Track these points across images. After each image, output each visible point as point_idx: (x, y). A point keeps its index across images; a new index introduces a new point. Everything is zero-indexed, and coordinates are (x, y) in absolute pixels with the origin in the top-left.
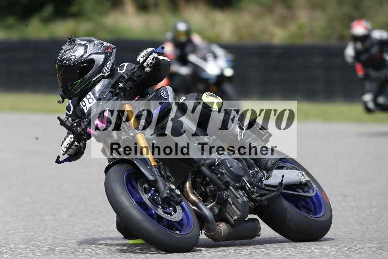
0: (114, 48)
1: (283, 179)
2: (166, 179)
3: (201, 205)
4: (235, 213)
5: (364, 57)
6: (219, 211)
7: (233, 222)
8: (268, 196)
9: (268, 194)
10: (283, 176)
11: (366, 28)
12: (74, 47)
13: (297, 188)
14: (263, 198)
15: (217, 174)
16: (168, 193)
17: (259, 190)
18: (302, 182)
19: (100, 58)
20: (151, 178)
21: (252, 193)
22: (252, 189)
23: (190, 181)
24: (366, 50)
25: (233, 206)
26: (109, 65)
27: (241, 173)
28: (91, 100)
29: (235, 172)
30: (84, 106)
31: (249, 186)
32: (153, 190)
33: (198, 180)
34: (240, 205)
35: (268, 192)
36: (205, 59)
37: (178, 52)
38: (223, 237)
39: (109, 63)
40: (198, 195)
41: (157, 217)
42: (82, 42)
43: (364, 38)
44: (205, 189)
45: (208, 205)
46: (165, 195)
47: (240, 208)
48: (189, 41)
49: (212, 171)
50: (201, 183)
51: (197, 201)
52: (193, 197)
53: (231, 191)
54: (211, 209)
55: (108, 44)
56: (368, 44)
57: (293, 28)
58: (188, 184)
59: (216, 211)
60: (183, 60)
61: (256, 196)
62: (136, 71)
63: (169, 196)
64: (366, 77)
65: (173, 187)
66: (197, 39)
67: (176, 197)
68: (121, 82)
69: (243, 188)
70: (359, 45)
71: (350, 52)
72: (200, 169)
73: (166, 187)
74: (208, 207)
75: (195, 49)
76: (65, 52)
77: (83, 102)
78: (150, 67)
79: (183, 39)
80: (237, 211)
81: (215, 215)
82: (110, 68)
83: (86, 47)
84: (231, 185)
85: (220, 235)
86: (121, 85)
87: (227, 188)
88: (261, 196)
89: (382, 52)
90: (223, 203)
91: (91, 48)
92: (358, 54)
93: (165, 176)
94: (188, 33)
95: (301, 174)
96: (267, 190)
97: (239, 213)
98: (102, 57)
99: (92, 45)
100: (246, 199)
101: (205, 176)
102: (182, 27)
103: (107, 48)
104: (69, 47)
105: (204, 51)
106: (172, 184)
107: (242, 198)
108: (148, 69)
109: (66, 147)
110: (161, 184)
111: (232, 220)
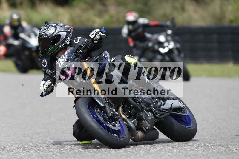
0: (72, 28)
1: (172, 105)
2: (110, 105)
3: (128, 121)
4: (147, 125)
5: (133, 34)
6: (138, 124)
7: (146, 130)
8: (164, 115)
9: (164, 114)
10: (172, 103)
11: (135, 17)
12: (48, 28)
13: (178, 111)
14: (162, 116)
15: (137, 103)
16: (112, 114)
17: (159, 112)
18: (181, 107)
19: (64, 34)
20: (102, 105)
21: (156, 113)
22: (156, 111)
23: (121, 107)
24: (135, 30)
25: (146, 121)
26: (69, 38)
27: (150, 102)
28: (63, 60)
29: (147, 101)
30: (59, 63)
31: (154, 109)
32: (103, 112)
33: (126, 106)
34: (150, 121)
35: (164, 113)
36: (29, 36)
37: (13, 32)
38: (140, 139)
39: (69, 37)
40: (126, 115)
41: (107, 128)
42: (54, 25)
43: (134, 23)
44: (130, 111)
45: (132, 121)
46: (111, 115)
47: (150, 123)
48: (20, 25)
49: (135, 101)
50: (128, 108)
51: (126, 118)
52: (123, 116)
53: (144, 112)
54: (134, 123)
55: (68, 26)
56: (136, 26)
57: (106, 17)
58: (120, 109)
59: (136, 124)
60: (16, 36)
61: (158, 115)
62: (89, 43)
63: (113, 115)
64: (135, 46)
65: (114, 110)
66: (25, 24)
67: (116, 116)
68: (81, 49)
69: (151, 111)
70: (131, 27)
71: (125, 31)
72: (128, 99)
73: (111, 111)
74: (132, 122)
75: (23, 30)
76: (43, 30)
77: (58, 61)
78: (97, 41)
79: (16, 24)
80: (148, 124)
81: (136, 126)
82: (69, 40)
83: (56, 28)
84: (145, 109)
85: (138, 138)
86: (80, 51)
87: (142, 111)
88: (161, 115)
89: (144, 31)
90: (140, 120)
91: (58, 29)
92: (130, 32)
93: (109, 104)
94: (19, 20)
95: (180, 102)
96: (164, 112)
97: (149, 125)
98: (65, 33)
99: (59, 27)
100: (153, 117)
101: (130, 103)
102: (15, 17)
103: (68, 28)
104: (46, 28)
105: (29, 32)
106: (113, 108)
107: (151, 116)
108: (96, 42)
109: (46, 87)
110: (107, 109)
111: (145, 129)
